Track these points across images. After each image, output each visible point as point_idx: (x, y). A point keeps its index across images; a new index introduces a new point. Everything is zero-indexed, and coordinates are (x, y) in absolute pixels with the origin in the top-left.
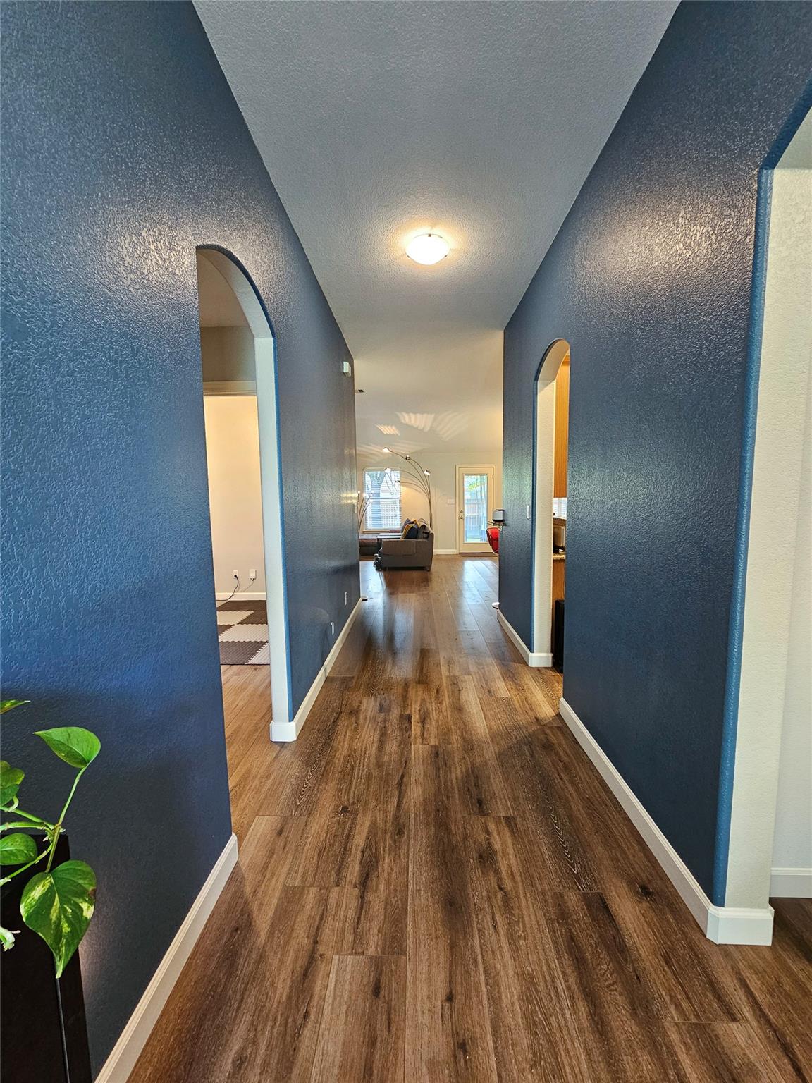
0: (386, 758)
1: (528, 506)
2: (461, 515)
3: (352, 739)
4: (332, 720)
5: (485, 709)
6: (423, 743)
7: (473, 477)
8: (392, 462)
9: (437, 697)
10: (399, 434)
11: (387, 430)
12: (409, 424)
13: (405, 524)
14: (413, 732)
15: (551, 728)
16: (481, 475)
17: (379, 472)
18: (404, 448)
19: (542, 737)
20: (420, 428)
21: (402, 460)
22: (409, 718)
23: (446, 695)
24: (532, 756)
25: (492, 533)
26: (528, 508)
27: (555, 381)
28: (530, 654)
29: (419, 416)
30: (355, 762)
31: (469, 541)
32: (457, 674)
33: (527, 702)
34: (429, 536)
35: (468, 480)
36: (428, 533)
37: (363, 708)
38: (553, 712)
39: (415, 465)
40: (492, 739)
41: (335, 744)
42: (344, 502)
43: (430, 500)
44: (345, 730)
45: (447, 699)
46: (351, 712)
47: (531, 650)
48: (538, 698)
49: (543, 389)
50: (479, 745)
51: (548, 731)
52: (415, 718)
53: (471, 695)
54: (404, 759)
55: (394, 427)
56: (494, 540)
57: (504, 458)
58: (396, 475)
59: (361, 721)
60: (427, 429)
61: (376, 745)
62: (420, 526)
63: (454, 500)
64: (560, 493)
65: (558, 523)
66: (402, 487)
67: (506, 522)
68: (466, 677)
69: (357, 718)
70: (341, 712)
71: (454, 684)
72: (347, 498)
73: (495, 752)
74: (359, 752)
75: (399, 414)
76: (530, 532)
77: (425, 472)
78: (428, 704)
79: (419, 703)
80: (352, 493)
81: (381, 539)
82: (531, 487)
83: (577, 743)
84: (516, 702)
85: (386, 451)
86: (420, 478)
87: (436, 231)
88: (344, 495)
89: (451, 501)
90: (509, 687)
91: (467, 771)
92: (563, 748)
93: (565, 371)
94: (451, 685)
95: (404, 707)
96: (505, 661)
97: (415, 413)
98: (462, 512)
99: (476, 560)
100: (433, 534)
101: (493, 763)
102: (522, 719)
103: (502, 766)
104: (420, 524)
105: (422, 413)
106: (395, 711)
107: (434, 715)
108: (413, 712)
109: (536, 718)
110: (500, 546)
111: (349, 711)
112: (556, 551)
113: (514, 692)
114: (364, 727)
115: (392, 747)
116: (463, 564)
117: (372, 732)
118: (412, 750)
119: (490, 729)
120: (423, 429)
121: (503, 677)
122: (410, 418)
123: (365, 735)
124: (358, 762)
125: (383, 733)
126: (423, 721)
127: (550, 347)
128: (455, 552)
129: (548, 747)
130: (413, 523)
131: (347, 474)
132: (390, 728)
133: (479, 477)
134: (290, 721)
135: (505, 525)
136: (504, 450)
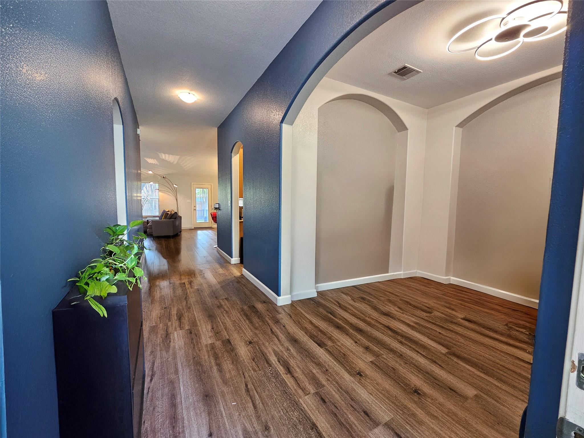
8: (153, 178)
10: (158, 164)
11: (151, 161)
12: (165, 159)
18: (161, 172)
25: (213, 214)
26: (229, 202)
29: (171, 156)
43: (177, 200)
47: (232, 257)
60: (175, 163)
63: (191, 200)
64: (241, 196)
65: (241, 208)
66: (160, 193)
67: (220, 209)
75: (160, 154)
77: (174, 185)
85: (150, 172)
86: (170, 188)
89: (189, 201)
93: (241, 151)
97: (169, 154)
112: (240, 219)
122: (165, 157)
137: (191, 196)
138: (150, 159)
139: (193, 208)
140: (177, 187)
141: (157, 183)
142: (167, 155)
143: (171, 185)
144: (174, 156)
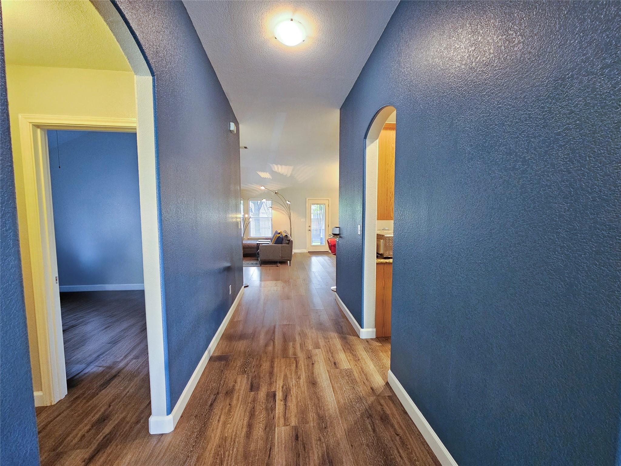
0: (252, 447)
1: (359, 226)
2: (309, 228)
3: (225, 424)
4: (209, 403)
5: (333, 383)
6: (285, 425)
7: (315, 206)
9: (296, 372)
12: (277, 171)
13: (275, 234)
14: (277, 411)
15: (384, 398)
16: (320, 204)
17: (259, 201)
18: (275, 187)
19: (379, 408)
20: (284, 174)
21: (273, 194)
22: (274, 396)
23: (303, 369)
24: (374, 431)
27: (378, 140)
28: (361, 330)
29: (283, 166)
30: (224, 454)
31: (314, 244)
32: (310, 349)
33: (363, 372)
34: (290, 242)
35: (313, 207)
36: (289, 240)
37: (237, 387)
38: (383, 381)
39: (281, 197)
40: (341, 414)
41: (208, 433)
42: (230, 220)
44: (219, 414)
45: (304, 373)
46: (227, 393)
48: (371, 368)
49: (369, 145)
50: (331, 422)
51: (382, 402)
52: (279, 395)
53: (321, 368)
54: (268, 446)
55: (268, 173)
56: (333, 247)
57: (340, 193)
58: (269, 202)
59: (234, 402)
60: (289, 175)
61: (245, 430)
62: (284, 236)
63: (305, 219)
66: (273, 211)
68: (317, 350)
69: (231, 399)
70: (218, 393)
71: (309, 357)
72: (232, 218)
73: (345, 430)
74: (229, 440)
75: (271, 165)
76: (361, 244)
77: (287, 202)
78: (289, 380)
79: (282, 380)
80: (237, 215)
81: (259, 244)
82: (362, 213)
83: (406, 413)
84: (355, 373)
85: (263, 188)
87: (296, 17)
88: (230, 216)
89: (303, 220)
90: (349, 358)
91: (323, 456)
92: (396, 420)
94: (307, 359)
95: (271, 384)
96: (343, 334)
97: (281, 165)
98: (310, 227)
99: (318, 256)
100: (292, 241)
101: (344, 445)
102: (362, 390)
103: (352, 446)
104: (284, 234)
105: (286, 165)
106: (263, 389)
107: (294, 391)
108: (277, 389)
109: (371, 388)
110: (337, 251)
111: (225, 392)
113: (353, 363)
114: (236, 407)
115: (259, 431)
116: (311, 259)
117: (243, 414)
118: (276, 433)
119: (338, 402)
120: (286, 175)
121: (343, 349)
122: (278, 169)
123: (236, 419)
124: (227, 453)
125: (252, 415)
126: (285, 399)
127: (377, 113)
128: (305, 251)
129: (385, 419)
130: (279, 233)
131: (232, 202)
132: (258, 408)
133: (319, 206)
134: (167, 415)
135: (340, 237)
136: (340, 187)
137: (305, 213)
138: (263, 173)
139: (307, 228)
140: (290, 203)
141: (270, 200)
142: (280, 167)
143: (284, 201)
144: (287, 167)
